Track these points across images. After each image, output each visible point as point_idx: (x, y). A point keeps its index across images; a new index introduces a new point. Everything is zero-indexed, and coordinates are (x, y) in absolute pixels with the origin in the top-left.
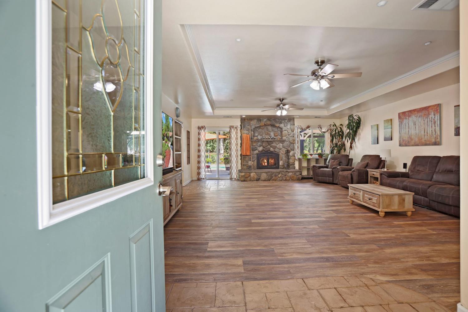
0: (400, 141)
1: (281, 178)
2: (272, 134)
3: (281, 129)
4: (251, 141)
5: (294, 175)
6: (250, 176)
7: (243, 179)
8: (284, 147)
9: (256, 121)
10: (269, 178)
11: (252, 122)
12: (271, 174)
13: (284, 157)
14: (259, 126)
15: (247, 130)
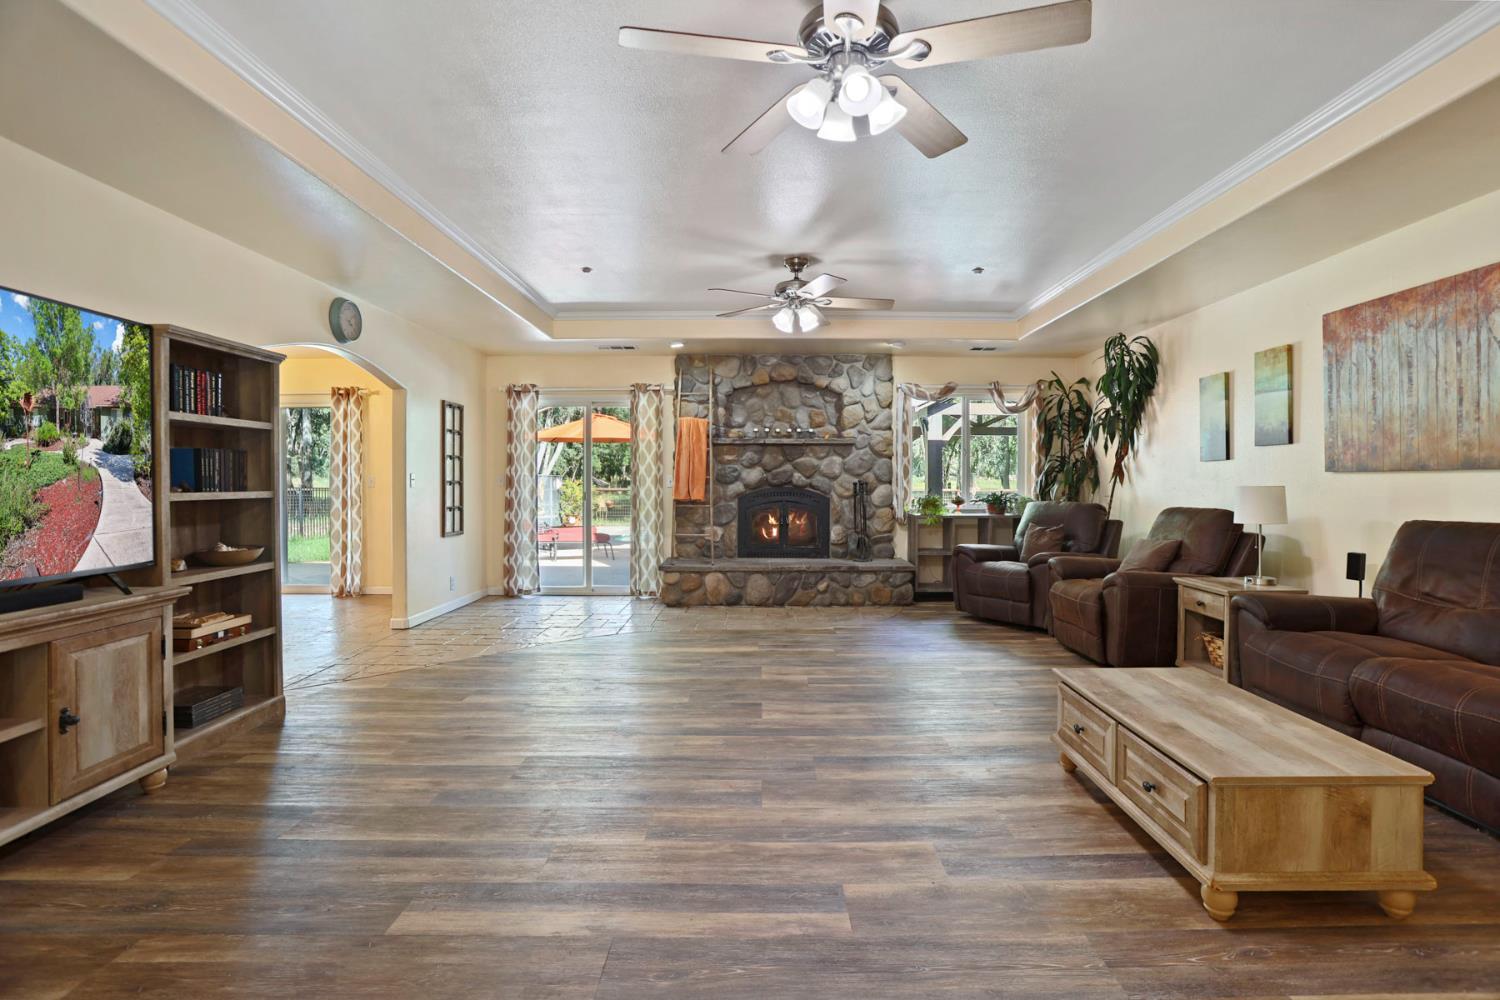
0: (1330, 448)
1: (827, 595)
2: (802, 417)
3: (839, 395)
4: (714, 445)
5: (881, 585)
6: (701, 584)
7: (672, 597)
8: (848, 471)
9: (735, 363)
10: (779, 596)
11: (721, 370)
12: (788, 576)
13: (846, 510)
14: (749, 384)
15: (700, 402)
